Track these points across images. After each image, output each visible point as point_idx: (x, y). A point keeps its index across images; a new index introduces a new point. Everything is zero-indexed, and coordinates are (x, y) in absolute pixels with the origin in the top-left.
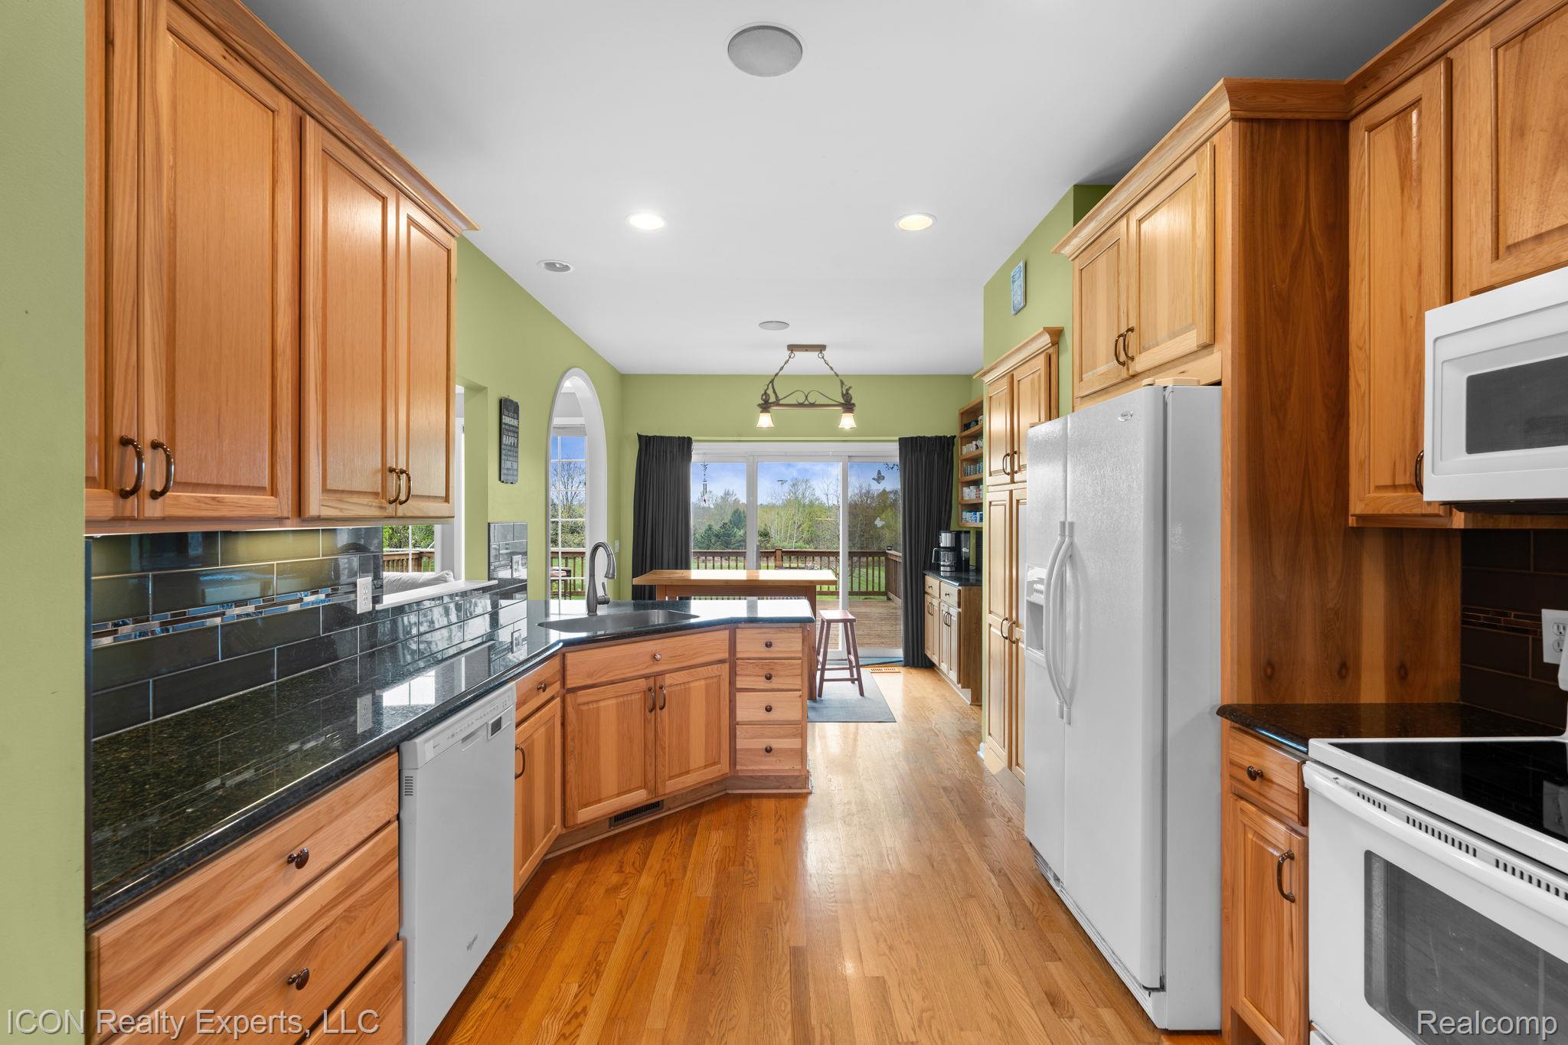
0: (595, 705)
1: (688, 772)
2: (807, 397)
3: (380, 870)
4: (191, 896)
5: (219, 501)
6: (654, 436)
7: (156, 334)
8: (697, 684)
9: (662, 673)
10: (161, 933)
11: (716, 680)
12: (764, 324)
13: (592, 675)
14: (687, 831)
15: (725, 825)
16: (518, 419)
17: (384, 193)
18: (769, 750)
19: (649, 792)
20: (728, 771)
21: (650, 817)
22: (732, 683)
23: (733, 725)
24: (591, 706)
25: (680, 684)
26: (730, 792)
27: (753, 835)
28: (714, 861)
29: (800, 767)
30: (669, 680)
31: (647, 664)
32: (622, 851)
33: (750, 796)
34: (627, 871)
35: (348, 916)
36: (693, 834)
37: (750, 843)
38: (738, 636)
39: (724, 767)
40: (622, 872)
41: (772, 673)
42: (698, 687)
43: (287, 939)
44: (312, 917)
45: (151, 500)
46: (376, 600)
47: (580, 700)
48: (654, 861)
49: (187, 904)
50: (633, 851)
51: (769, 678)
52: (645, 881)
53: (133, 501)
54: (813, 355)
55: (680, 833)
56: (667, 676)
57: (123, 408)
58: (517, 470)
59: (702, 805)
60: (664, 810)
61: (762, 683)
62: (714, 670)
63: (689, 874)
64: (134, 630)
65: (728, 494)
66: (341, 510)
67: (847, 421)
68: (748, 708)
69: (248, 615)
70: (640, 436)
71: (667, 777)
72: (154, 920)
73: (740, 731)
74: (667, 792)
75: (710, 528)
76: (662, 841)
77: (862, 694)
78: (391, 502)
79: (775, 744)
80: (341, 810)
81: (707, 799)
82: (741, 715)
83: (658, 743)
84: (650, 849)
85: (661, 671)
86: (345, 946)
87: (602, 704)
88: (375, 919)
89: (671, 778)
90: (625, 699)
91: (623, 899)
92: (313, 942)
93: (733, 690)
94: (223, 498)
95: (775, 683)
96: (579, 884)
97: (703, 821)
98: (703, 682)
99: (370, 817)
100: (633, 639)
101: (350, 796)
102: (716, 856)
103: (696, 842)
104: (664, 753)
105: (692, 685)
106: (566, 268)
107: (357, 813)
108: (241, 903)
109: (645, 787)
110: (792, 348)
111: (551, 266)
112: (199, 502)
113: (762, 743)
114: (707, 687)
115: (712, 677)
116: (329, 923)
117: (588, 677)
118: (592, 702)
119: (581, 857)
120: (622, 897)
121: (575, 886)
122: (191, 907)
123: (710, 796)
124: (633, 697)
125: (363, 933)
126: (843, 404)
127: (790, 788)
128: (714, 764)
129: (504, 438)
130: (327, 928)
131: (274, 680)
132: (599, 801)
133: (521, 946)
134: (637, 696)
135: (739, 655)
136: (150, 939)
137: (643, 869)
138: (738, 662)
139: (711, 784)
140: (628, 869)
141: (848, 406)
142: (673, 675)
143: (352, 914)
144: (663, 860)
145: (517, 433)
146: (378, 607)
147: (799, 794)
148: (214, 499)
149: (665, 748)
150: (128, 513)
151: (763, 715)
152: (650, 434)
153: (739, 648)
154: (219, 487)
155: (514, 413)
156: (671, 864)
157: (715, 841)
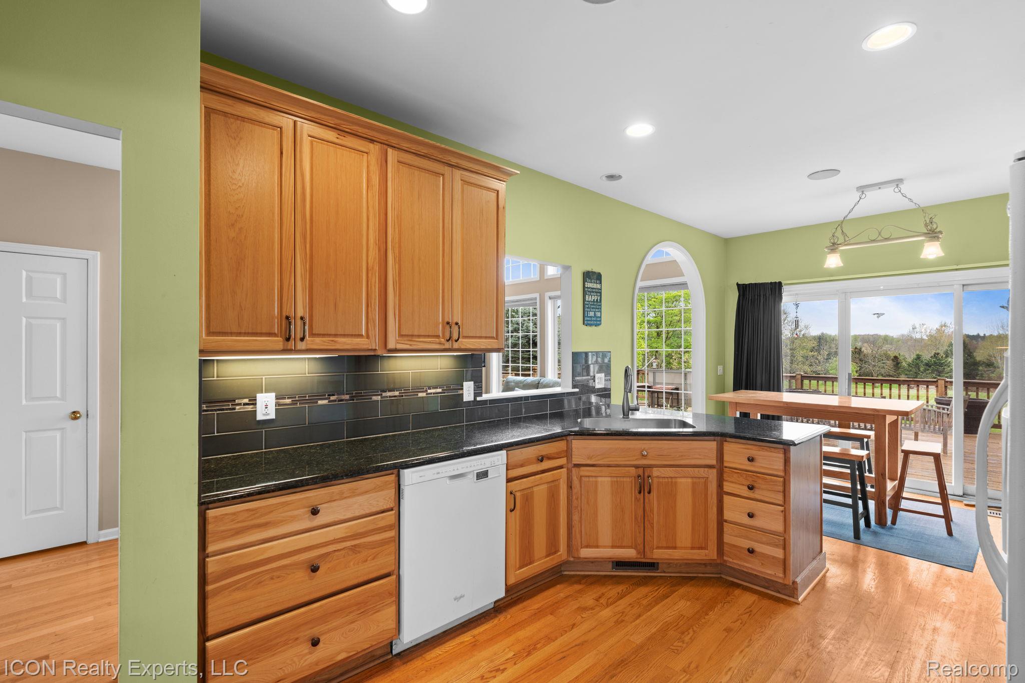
0: (594, 479)
1: (675, 548)
2: (879, 234)
3: (379, 533)
4: (254, 510)
5: (335, 342)
6: (749, 284)
7: (303, 270)
8: (683, 480)
9: (651, 466)
10: (238, 520)
11: (703, 480)
12: (812, 175)
13: (591, 458)
14: (665, 592)
15: (697, 599)
16: (601, 283)
17: (441, 171)
18: (751, 551)
19: (638, 552)
20: (715, 557)
21: (647, 572)
22: (720, 486)
23: (721, 522)
24: (591, 479)
25: (667, 477)
26: (723, 576)
27: (712, 616)
28: (665, 621)
29: (781, 575)
30: (656, 472)
31: (636, 458)
32: (610, 587)
33: (738, 586)
34: (601, 602)
35: (354, 549)
36: (666, 597)
37: (703, 621)
38: (725, 448)
39: (711, 553)
40: (597, 601)
41: (755, 485)
42: (684, 484)
43: (310, 547)
44: (328, 541)
45: (300, 342)
46: (476, 395)
47: (582, 473)
48: (623, 603)
49: (253, 513)
50: (613, 591)
51: (751, 488)
52: (606, 613)
53: (292, 344)
54: (889, 191)
55: (658, 592)
56: (655, 469)
57: (287, 304)
58: (601, 317)
59: (692, 578)
60: (658, 571)
61: (745, 492)
62: (702, 472)
63: (638, 621)
64: (337, 398)
65: (945, 326)
66: (411, 345)
67: (932, 251)
68: (734, 510)
69: (395, 396)
70: (738, 284)
71: (655, 547)
72: (234, 514)
73: (727, 527)
74: (654, 557)
75: (918, 357)
76: (643, 591)
77: (950, 533)
78: (448, 341)
79: (759, 548)
80: (348, 495)
81: (700, 575)
82: (727, 515)
83: (646, 519)
84: (629, 593)
85: (651, 465)
86: (352, 563)
87: (600, 479)
88: (375, 557)
89: (658, 548)
90: (619, 479)
91: (582, 617)
92: (328, 554)
93: (721, 493)
94: (338, 340)
95: (757, 494)
96: (566, 597)
97: (682, 590)
98: (690, 480)
99: (370, 504)
100: (626, 437)
101: (356, 489)
102: (668, 619)
103: (663, 602)
104: (653, 527)
105: (679, 480)
106: (620, 177)
107: (361, 499)
108: (282, 521)
109: (635, 548)
110: (862, 189)
111: (611, 177)
112: (325, 342)
113: (746, 544)
114: (694, 484)
115: (699, 478)
116: (339, 548)
117: (588, 458)
118: (592, 476)
119: (584, 581)
120: (583, 616)
121: (564, 597)
122: (254, 514)
123: (703, 573)
124: (625, 479)
125: (366, 561)
126: (926, 233)
127: (779, 592)
128: (701, 548)
129: (587, 297)
130: (338, 550)
131: (410, 430)
132: (597, 547)
133: (509, 616)
134: (628, 479)
135: (726, 464)
136: (232, 522)
137: (611, 604)
138: (726, 470)
139: (705, 565)
140: (603, 601)
141: (933, 234)
142: (660, 469)
143: (357, 549)
144: (630, 604)
145: (601, 293)
146: (478, 399)
147: (786, 600)
148: (332, 341)
149: (653, 524)
150: (289, 348)
151: (746, 520)
152: (747, 282)
153: (726, 458)
154: (336, 335)
155: (597, 279)
156: (631, 610)
157: (678, 607)
